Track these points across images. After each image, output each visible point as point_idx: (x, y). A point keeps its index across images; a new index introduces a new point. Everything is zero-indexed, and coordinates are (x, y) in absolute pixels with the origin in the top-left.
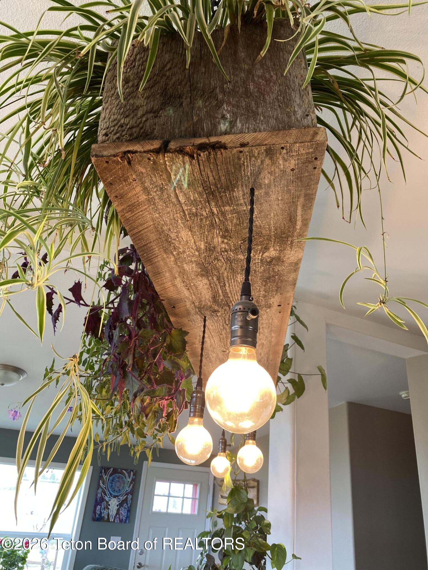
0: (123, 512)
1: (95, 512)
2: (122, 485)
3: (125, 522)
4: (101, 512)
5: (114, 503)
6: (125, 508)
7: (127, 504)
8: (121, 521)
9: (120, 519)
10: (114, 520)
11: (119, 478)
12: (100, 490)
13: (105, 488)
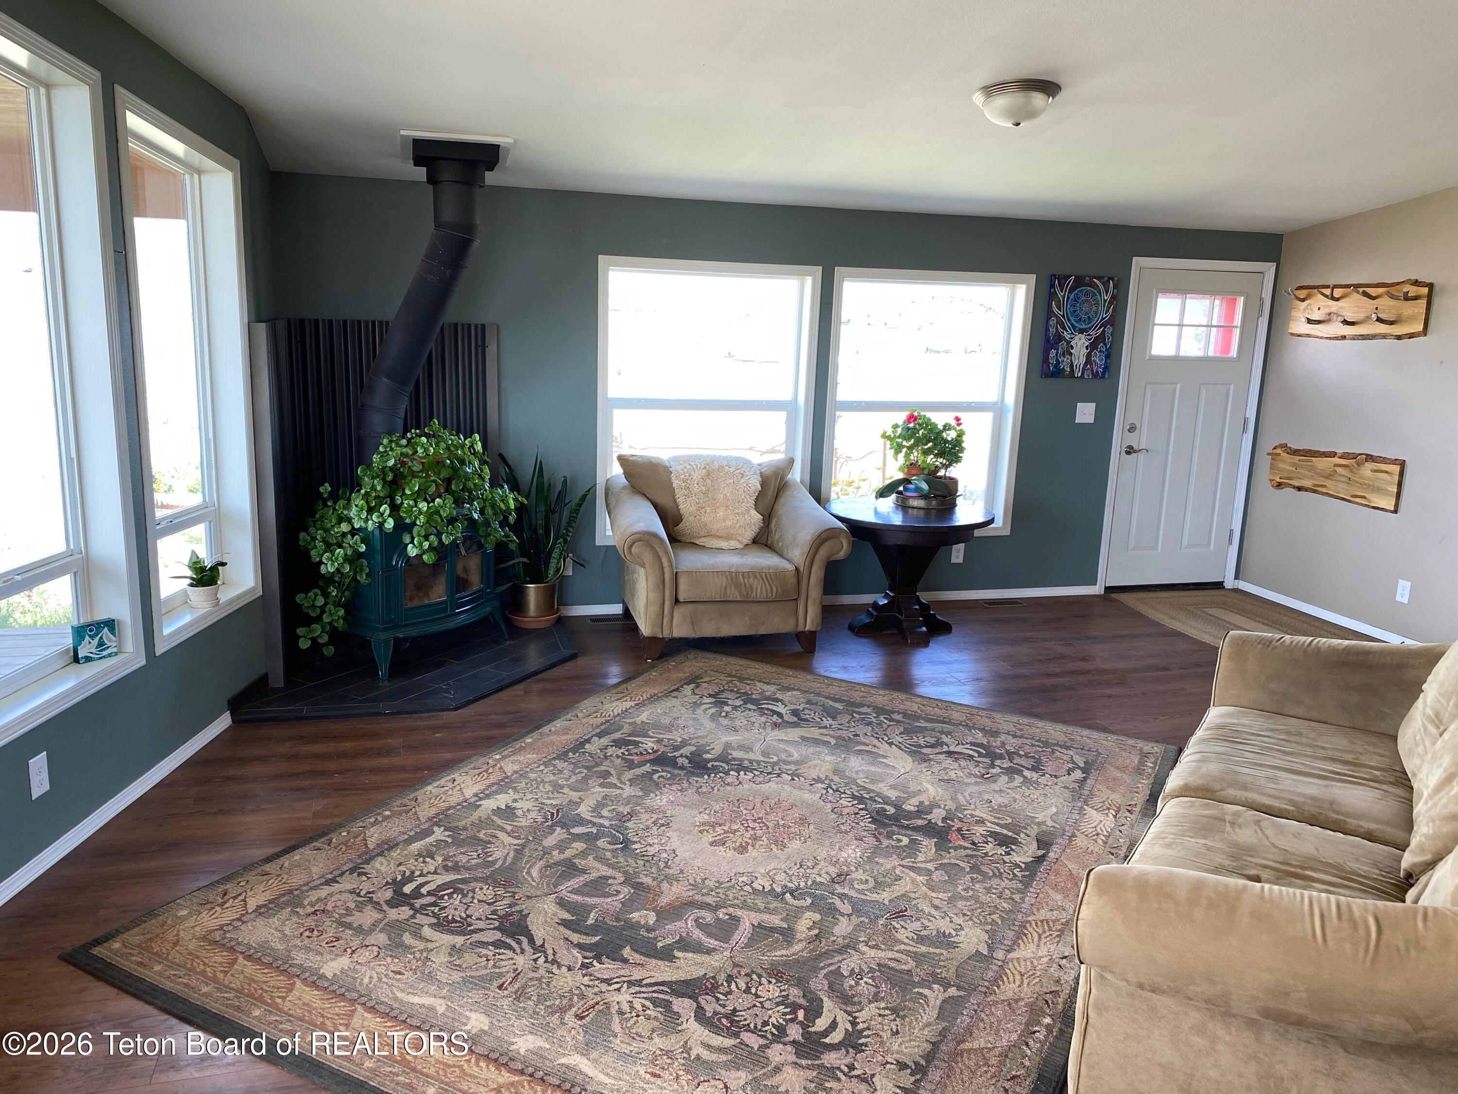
0: (1098, 359)
1: (1046, 360)
2: (1094, 308)
3: (1103, 377)
4: (1057, 360)
5: (1080, 344)
6: (1100, 351)
7: (1105, 344)
8: (1095, 375)
9: (1092, 371)
10: (1083, 373)
11: (1086, 294)
12: (1053, 321)
13: (1063, 316)
